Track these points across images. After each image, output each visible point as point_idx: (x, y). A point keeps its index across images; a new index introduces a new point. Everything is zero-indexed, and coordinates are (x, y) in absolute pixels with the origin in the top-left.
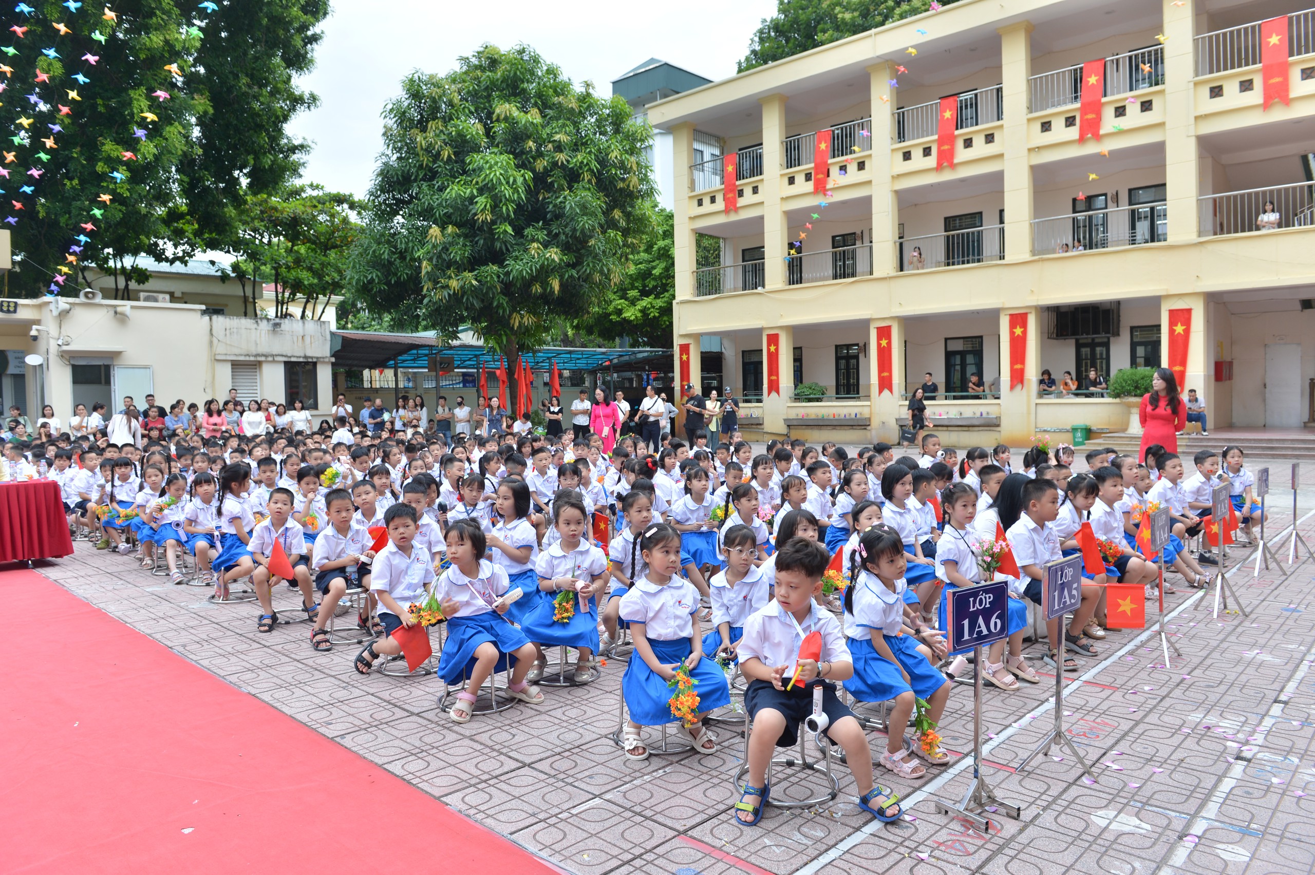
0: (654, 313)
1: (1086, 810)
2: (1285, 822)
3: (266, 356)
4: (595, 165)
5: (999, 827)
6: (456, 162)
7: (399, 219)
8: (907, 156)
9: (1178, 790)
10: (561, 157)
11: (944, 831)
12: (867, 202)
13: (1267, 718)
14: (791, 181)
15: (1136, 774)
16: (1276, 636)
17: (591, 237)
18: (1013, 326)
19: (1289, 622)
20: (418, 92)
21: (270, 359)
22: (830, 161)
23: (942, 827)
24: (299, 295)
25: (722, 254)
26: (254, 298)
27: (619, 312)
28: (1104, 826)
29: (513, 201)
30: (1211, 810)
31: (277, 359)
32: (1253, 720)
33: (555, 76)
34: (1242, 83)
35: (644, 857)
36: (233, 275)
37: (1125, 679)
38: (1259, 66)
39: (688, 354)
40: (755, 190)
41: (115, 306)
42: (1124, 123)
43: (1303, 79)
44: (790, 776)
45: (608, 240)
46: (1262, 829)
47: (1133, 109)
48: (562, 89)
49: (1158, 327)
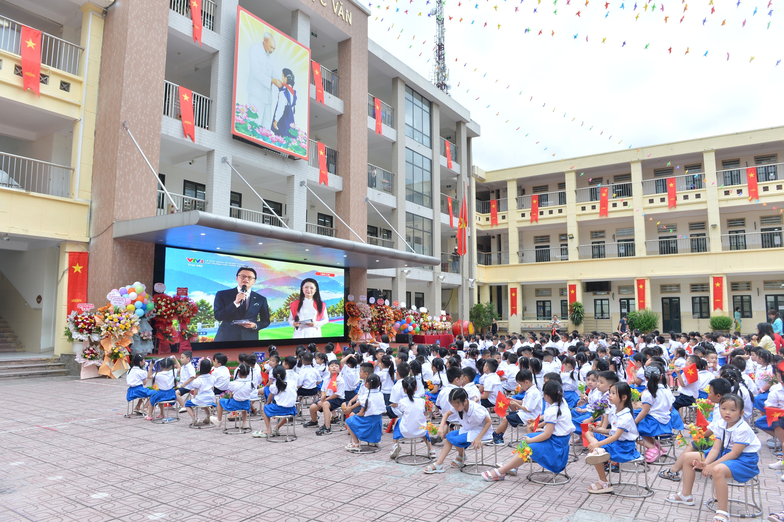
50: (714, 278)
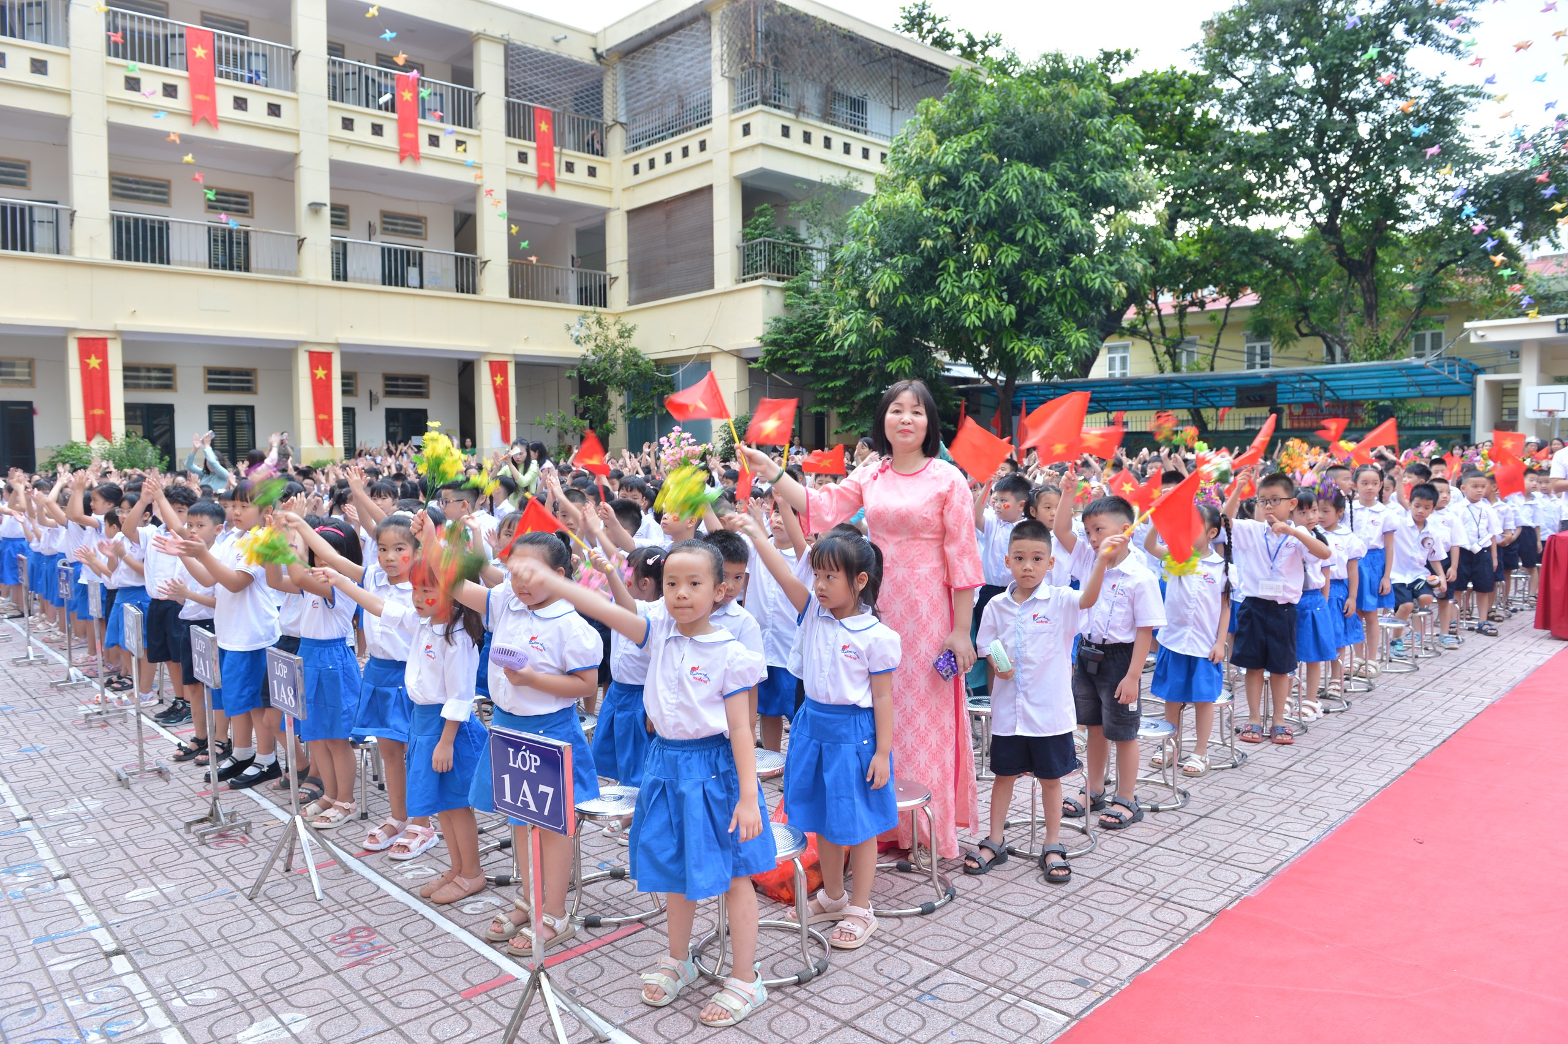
50: (311, 353)
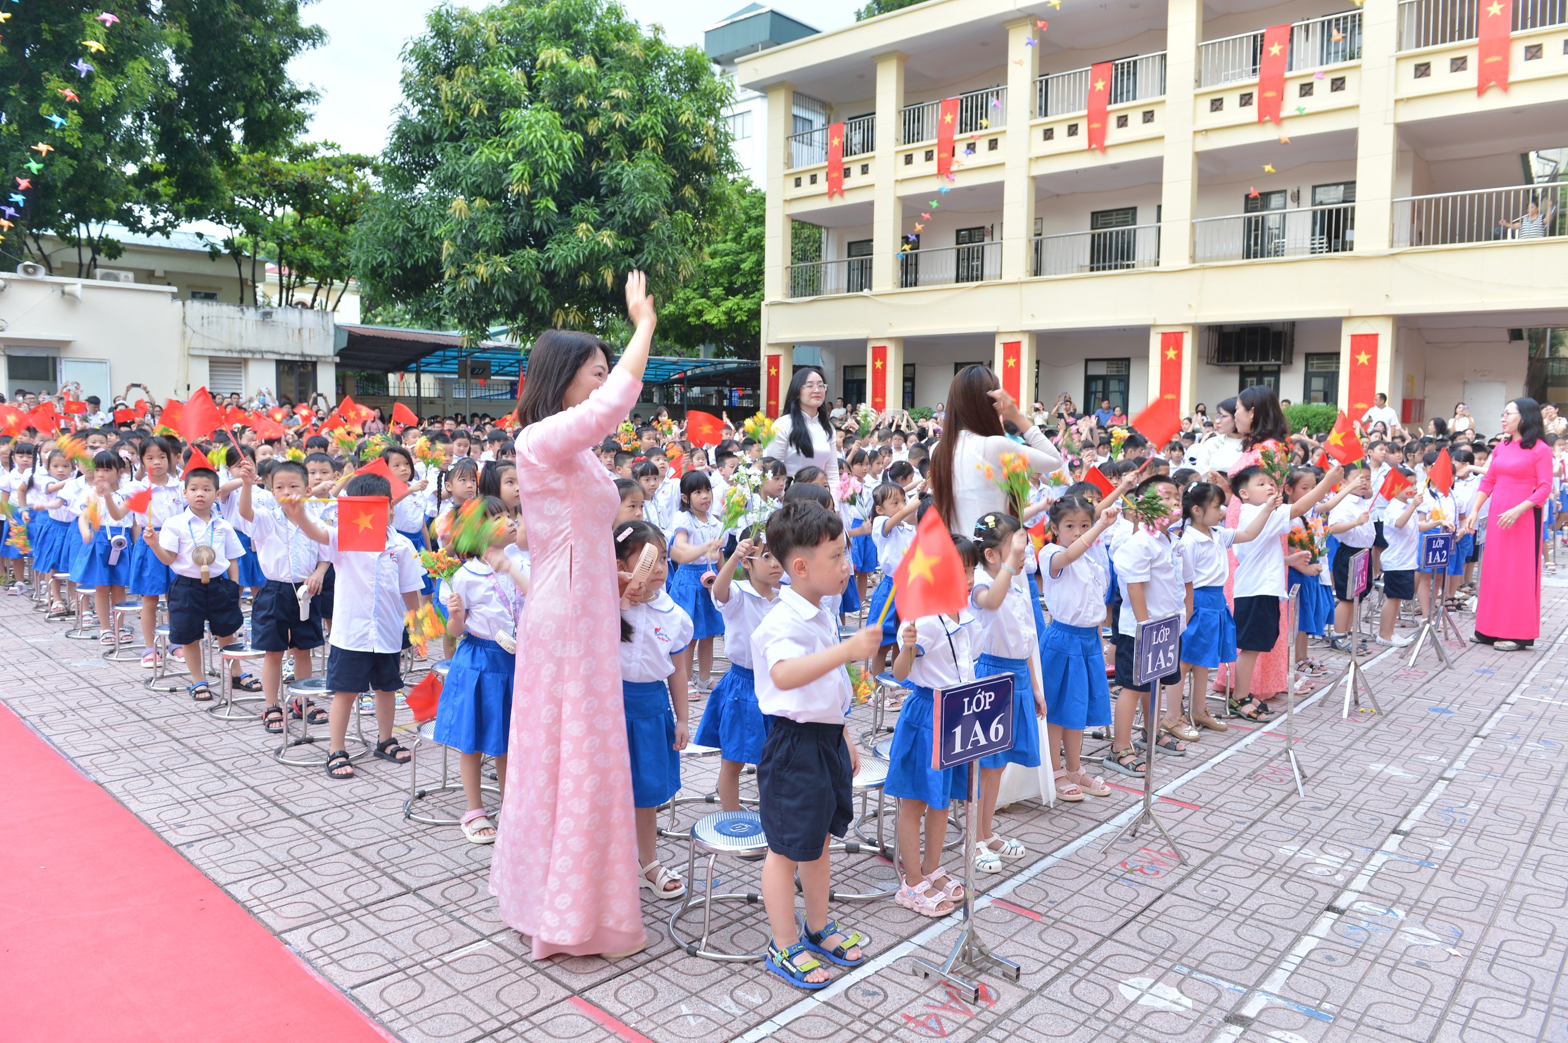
0: (741, 317)
1: (1115, 975)
2: (1368, 1001)
3: (253, 352)
4: (661, 130)
5: (994, 996)
6: (490, 119)
7: (421, 189)
8: (1048, 134)
9: (1241, 952)
10: (619, 118)
11: (922, 1000)
12: (997, 190)
13: (1378, 854)
14: (909, 159)
15: (1191, 926)
16: (1415, 744)
17: (654, 218)
18: (1165, 347)
19: (1434, 726)
20: (446, 29)
21: (258, 356)
22: (957, 136)
23: (920, 995)
24: (309, 279)
25: (823, 246)
26: (254, 282)
27: (699, 314)
28: (1132, 999)
29: (557, 171)
30: (1277, 982)
31: (266, 356)
32: (1360, 855)
33: (618, 17)
34: (1454, 61)
35: (515, 1026)
36: (227, 251)
37: (1214, 795)
38: (1475, 40)
39: (777, 367)
40: (865, 169)
41: (62, 285)
42: (1309, 104)
43: (1527, 59)
44: (746, 916)
45: (674, 224)
46: (1336, 1010)
47: (1322, 87)
48: (626, 34)
49: (1337, 355)
